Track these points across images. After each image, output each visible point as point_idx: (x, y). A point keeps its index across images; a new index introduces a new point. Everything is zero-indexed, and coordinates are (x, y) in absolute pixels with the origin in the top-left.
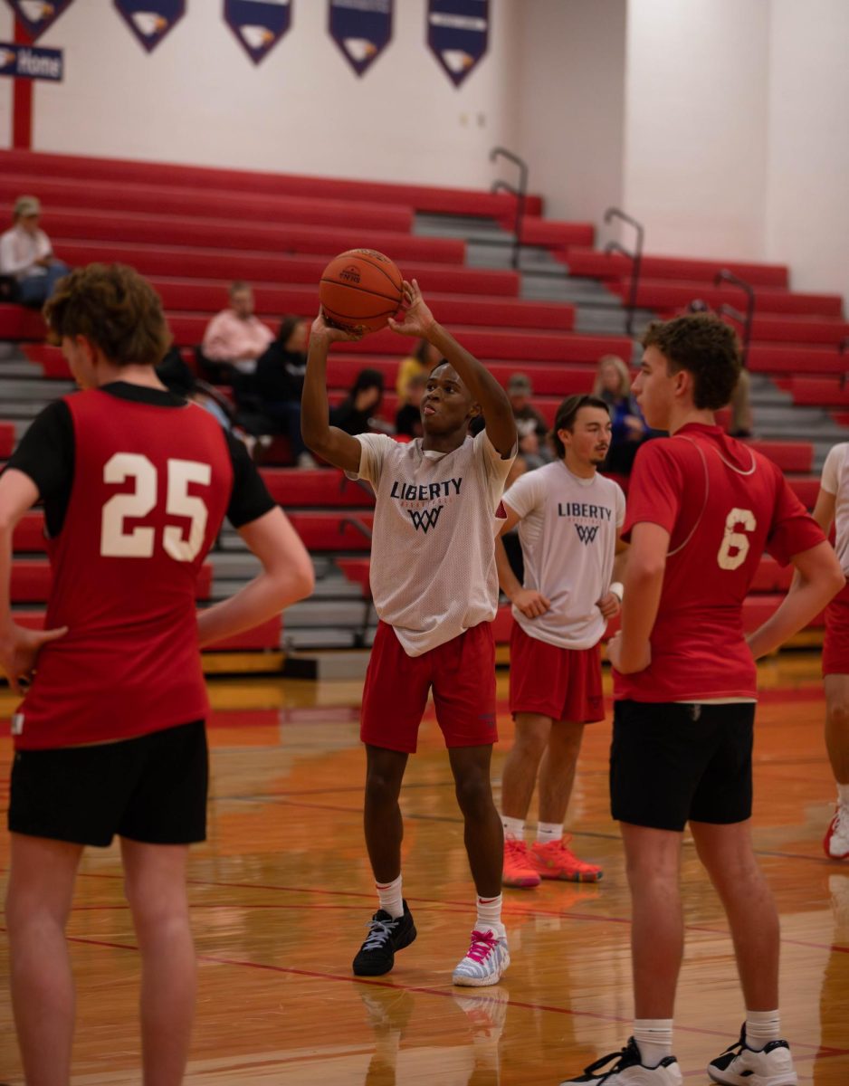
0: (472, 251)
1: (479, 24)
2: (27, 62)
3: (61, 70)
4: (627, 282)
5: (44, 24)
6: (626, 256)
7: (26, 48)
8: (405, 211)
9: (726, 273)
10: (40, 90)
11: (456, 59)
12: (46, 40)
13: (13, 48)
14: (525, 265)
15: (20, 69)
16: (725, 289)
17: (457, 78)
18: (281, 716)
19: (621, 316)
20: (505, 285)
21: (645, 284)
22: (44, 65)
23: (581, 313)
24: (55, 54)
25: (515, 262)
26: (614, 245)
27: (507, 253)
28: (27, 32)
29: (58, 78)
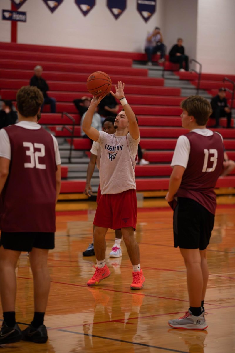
0: (150, 72)
1: (153, 3)
2: (15, 16)
3: (26, 19)
4: (197, 81)
5: (21, 4)
6: (196, 73)
7: (15, 12)
8: (129, 60)
9: (226, 78)
10: (20, 25)
11: (146, 14)
12: (21, 9)
13: (11, 12)
14: (166, 77)
15: (13, 18)
16: (226, 83)
17: (146, 20)
18: (88, 212)
19: (195, 91)
20: (160, 83)
21: (202, 82)
22: (21, 17)
23: (183, 91)
24: (24, 14)
25: (163, 75)
26: (193, 70)
27: (161, 73)
28: (15, 7)
29: (25, 21)
